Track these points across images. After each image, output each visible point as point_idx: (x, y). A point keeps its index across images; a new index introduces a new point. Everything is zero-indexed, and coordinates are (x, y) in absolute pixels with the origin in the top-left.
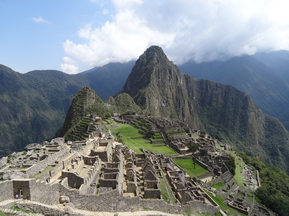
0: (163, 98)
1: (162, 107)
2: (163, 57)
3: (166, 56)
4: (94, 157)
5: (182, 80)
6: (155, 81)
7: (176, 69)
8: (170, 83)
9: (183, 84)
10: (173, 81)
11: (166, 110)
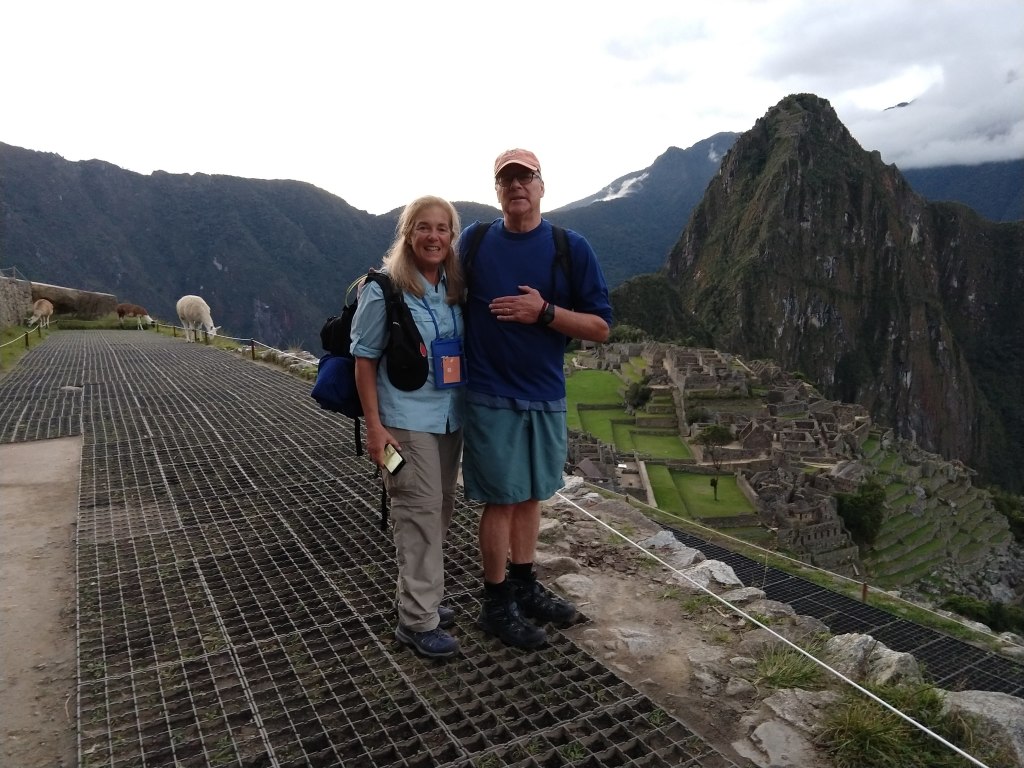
0: (815, 296)
1: (805, 328)
2: (835, 138)
3: (846, 131)
5: (915, 228)
6: (783, 232)
7: (893, 182)
8: (850, 239)
9: (922, 243)
10: (865, 231)
11: (824, 342)
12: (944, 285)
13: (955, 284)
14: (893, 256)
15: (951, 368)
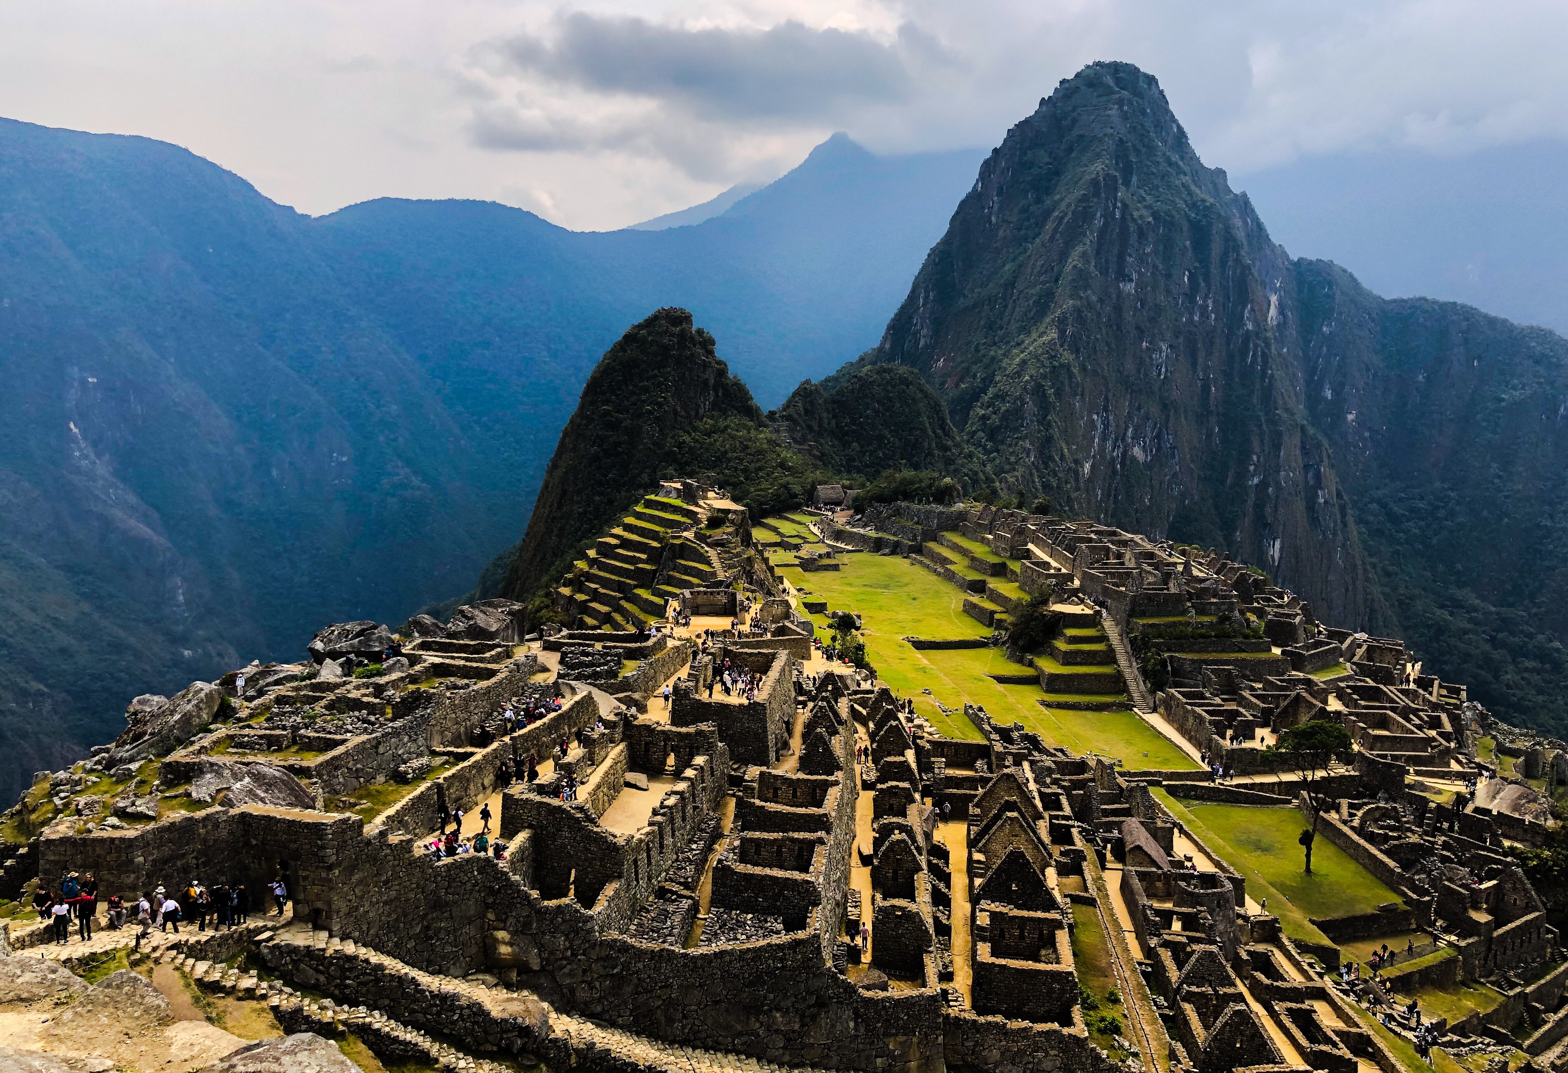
0: (1139, 409)
1: (1123, 464)
2: (1165, 142)
4: (691, 729)
5: (1274, 299)
6: (1094, 298)
7: (1245, 223)
8: (1191, 314)
9: (1282, 326)
10: (1214, 302)
11: (1152, 487)
12: (1313, 398)
13: (1329, 394)
14: (1256, 346)
15: (1335, 534)
